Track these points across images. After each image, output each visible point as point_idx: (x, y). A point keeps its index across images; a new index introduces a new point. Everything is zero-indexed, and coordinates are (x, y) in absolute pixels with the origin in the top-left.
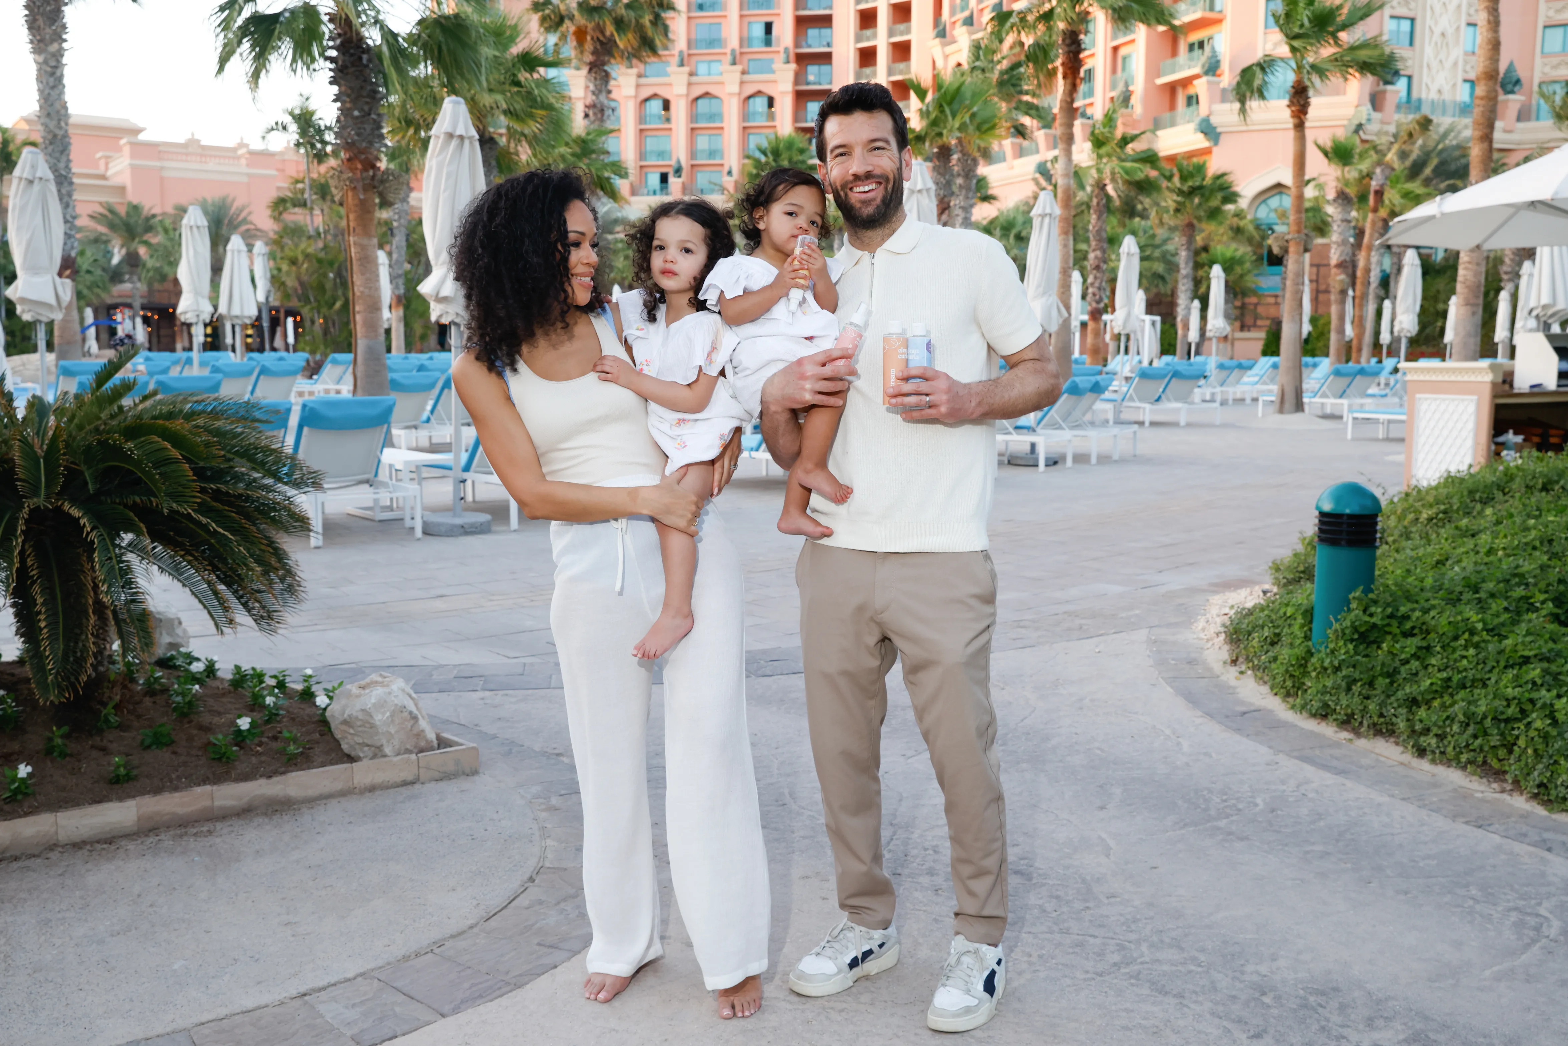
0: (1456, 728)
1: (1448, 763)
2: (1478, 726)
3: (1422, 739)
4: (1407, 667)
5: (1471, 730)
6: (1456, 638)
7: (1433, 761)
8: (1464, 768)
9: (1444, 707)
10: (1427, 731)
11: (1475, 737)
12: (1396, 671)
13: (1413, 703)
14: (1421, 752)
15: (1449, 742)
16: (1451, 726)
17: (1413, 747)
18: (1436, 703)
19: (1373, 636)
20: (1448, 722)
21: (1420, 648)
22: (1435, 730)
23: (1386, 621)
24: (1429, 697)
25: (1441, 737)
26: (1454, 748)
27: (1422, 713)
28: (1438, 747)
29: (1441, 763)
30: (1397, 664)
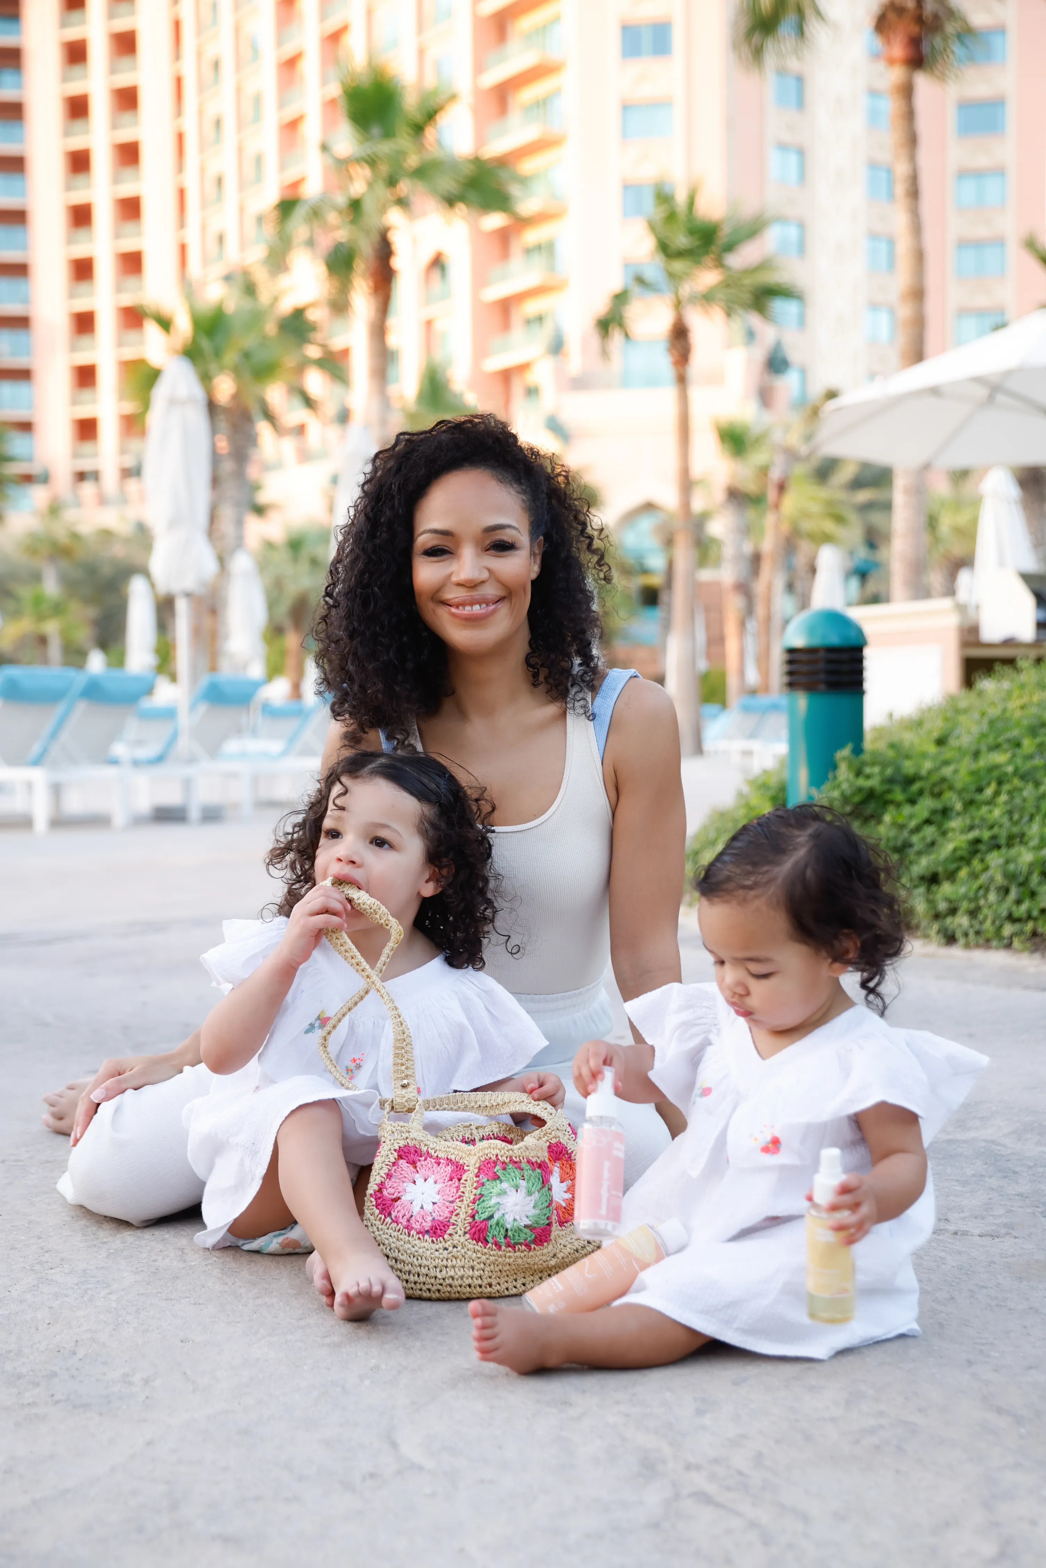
0: (992, 897)
1: (987, 944)
2: (1022, 889)
3: (949, 920)
4: (921, 834)
5: (1013, 894)
6: (980, 790)
7: (967, 946)
8: (1009, 946)
9: (974, 876)
10: (953, 911)
11: (1019, 902)
12: (907, 845)
13: (932, 880)
14: (950, 939)
15: (986, 918)
16: (985, 896)
17: (939, 932)
18: (963, 873)
19: (870, 808)
20: (981, 892)
21: (934, 812)
22: (965, 905)
23: (886, 787)
24: (952, 867)
25: (973, 913)
26: (993, 922)
27: (946, 888)
28: (972, 926)
29: (978, 946)
30: (905, 834)
